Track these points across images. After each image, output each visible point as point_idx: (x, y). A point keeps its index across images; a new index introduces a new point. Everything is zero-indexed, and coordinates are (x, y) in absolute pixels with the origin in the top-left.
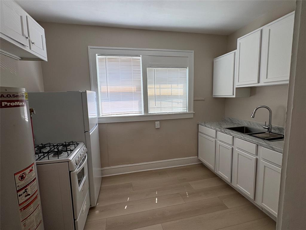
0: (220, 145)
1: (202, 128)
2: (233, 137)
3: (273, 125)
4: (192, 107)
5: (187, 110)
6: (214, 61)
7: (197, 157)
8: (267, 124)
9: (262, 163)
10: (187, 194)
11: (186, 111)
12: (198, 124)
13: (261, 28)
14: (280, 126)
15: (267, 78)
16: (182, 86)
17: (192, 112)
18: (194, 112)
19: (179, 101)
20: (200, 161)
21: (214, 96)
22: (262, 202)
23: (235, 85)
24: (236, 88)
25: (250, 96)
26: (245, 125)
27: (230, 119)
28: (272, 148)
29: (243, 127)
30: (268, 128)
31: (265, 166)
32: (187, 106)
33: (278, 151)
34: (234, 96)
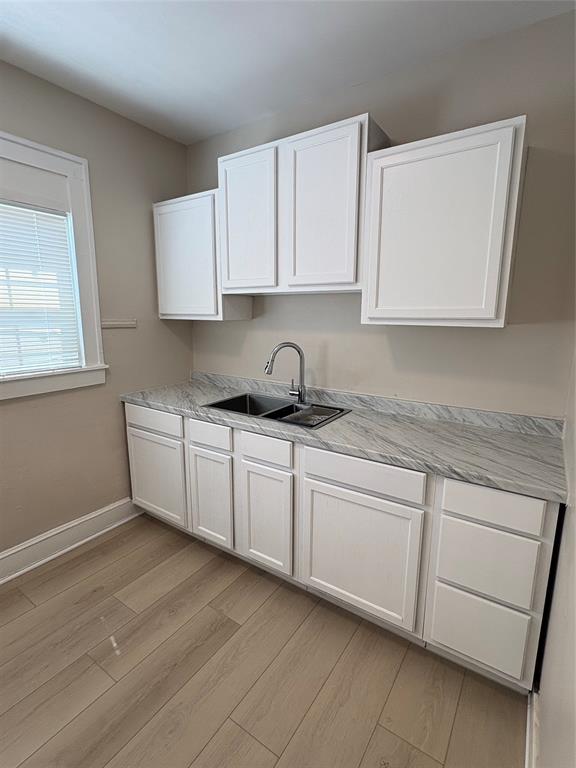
0: (196, 455)
1: (137, 413)
2: (232, 428)
3: (308, 385)
4: (99, 351)
5: (80, 359)
6: (155, 213)
7: (128, 499)
8: (297, 384)
9: (305, 484)
10: (115, 645)
11: (77, 364)
12: (123, 403)
13: (275, 143)
14: (318, 388)
15: (295, 274)
16: (55, 278)
17: (100, 364)
18: (107, 366)
19: (47, 331)
20: (137, 508)
21: (164, 315)
22: (311, 575)
23: (219, 288)
24: (223, 295)
25: (253, 318)
26: (246, 389)
27: (208, 377)
28: (326, 444)
29: (245, 396)
30: (299, 395)
31: (313, 491)
32: (79, 348)
33: (338, 450)
34: (220, 318)
